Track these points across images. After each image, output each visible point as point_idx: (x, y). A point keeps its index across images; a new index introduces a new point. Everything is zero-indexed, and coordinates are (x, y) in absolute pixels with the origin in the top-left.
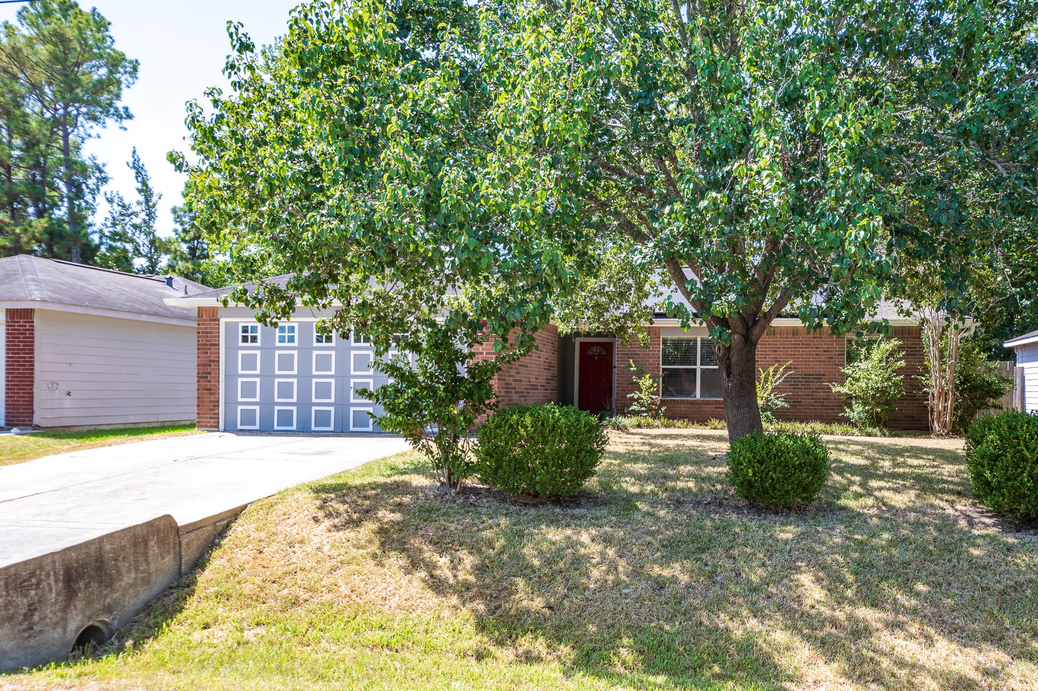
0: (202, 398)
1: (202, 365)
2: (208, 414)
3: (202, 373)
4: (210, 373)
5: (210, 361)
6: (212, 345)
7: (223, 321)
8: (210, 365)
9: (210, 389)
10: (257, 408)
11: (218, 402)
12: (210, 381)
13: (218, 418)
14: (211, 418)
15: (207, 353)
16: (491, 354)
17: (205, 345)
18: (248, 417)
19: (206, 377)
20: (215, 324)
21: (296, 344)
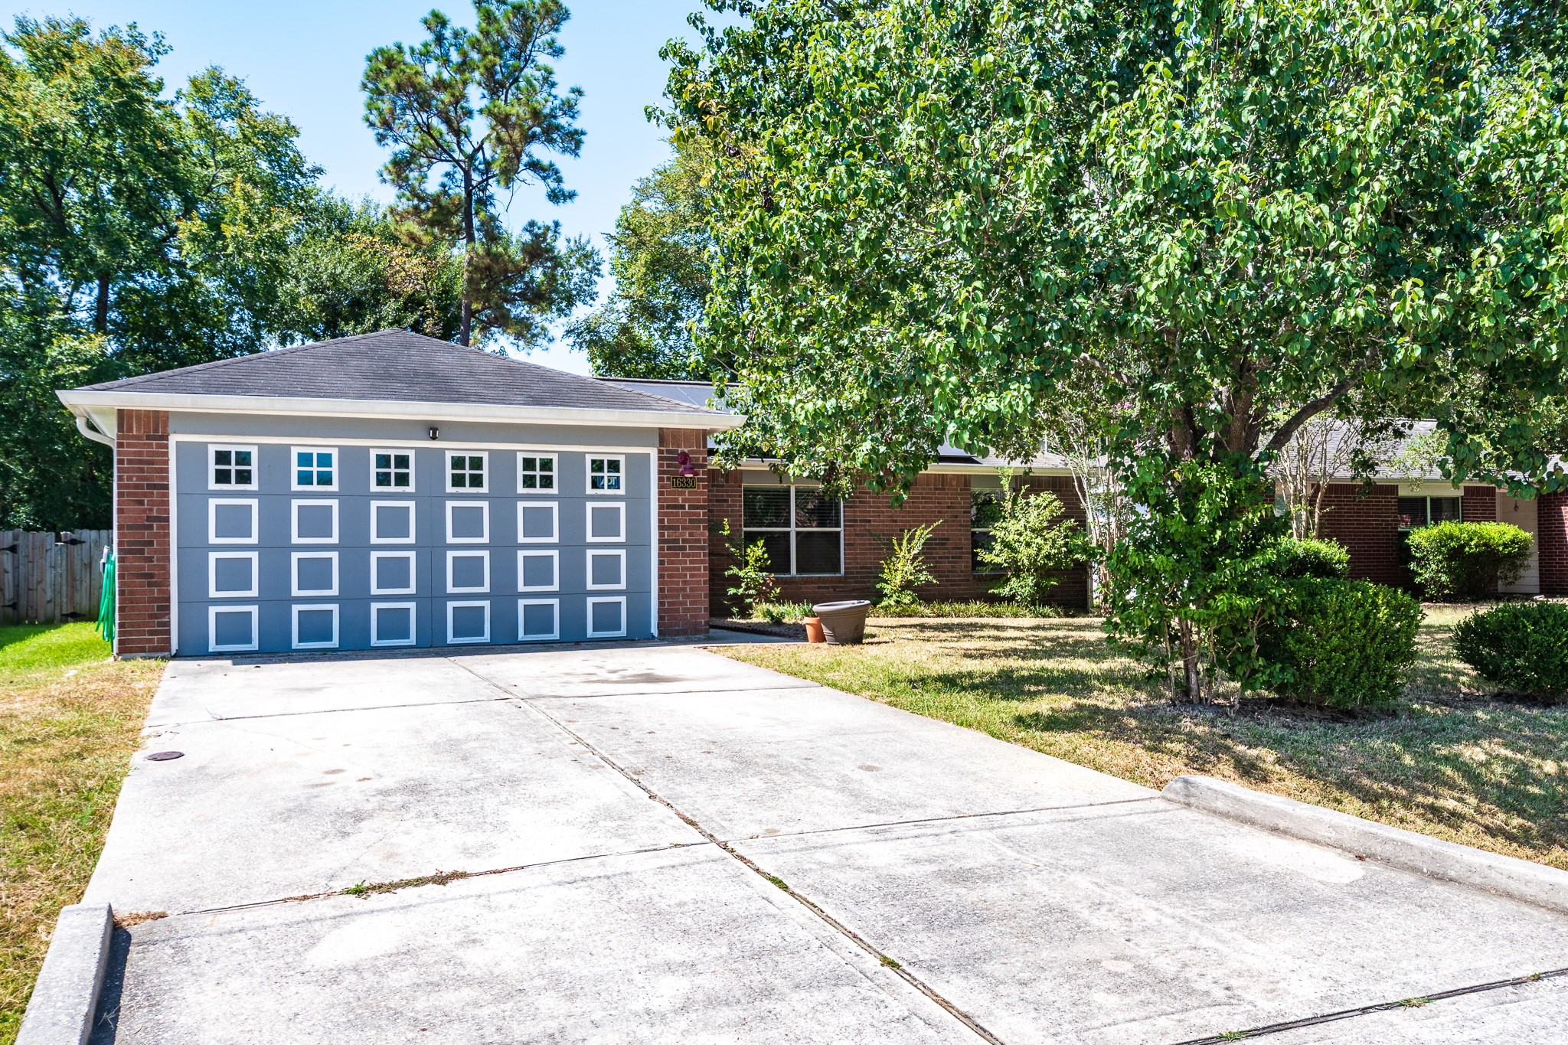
0: (132, 593)
1: (130, 527)
2: (145, 625)
3: (130, 543)
4: (151, 543)
5: (149, 519)
6: (155, 487)
7: (174, 439)
8: (150, 527)
9: (151, 576)
10: (254, 609)
11: (168, 600)
12: (150, 560)
13: (168, 632)
14: (151, 633)
15: (141, 503)
16: (698, 507)
17: (136, 486)
18: (233, 629)
19: (142, 552)
20: (159, 446)
21: (334, 487)
